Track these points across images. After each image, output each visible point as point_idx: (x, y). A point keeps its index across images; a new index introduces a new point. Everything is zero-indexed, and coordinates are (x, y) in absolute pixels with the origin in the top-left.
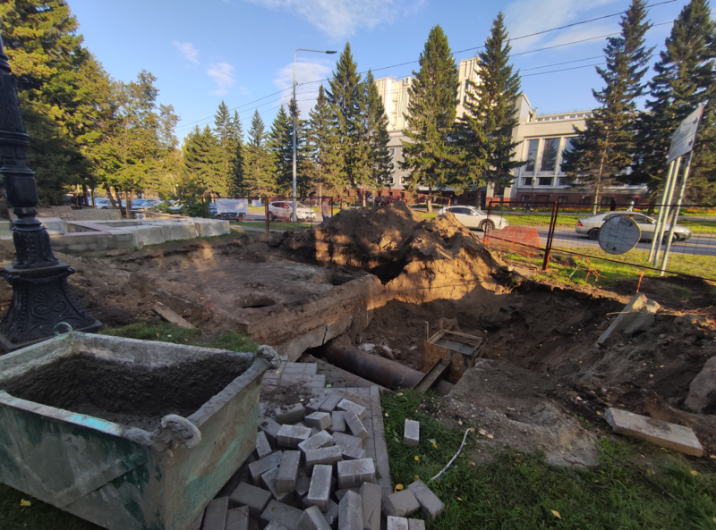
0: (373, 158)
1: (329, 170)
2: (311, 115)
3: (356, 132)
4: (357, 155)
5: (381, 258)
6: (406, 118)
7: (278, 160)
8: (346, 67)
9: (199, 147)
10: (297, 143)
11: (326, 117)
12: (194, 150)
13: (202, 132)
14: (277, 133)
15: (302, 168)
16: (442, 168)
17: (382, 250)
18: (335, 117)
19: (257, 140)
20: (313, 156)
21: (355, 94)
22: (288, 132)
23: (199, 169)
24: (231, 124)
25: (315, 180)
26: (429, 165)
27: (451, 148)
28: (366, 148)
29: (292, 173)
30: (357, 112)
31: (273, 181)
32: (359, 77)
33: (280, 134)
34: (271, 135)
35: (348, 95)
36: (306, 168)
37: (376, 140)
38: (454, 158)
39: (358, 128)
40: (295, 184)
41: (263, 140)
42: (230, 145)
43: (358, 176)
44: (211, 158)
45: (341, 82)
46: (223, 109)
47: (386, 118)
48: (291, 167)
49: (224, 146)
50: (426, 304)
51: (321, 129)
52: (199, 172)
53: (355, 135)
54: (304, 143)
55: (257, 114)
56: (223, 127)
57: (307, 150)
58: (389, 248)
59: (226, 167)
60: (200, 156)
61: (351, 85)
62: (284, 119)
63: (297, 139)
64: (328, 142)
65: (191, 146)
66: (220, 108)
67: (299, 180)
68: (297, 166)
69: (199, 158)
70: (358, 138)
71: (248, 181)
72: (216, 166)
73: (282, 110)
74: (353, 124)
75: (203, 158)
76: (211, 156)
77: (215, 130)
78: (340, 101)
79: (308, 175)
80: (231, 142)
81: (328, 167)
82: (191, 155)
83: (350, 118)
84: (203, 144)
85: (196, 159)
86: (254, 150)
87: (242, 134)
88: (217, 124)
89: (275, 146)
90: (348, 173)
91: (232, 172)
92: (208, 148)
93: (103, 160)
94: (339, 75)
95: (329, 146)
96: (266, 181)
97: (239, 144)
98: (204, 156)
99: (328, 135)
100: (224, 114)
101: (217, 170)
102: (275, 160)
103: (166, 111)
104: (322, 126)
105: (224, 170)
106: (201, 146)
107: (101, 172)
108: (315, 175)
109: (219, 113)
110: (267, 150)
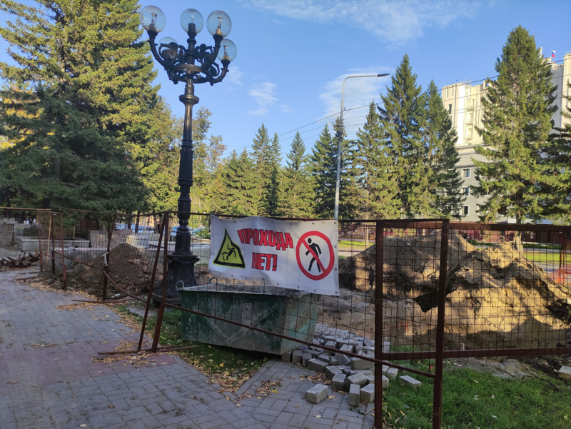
0: (436, 182)
1: (378, 197)
2: (358, 135)
3: (414, 152)
4: (414, 179)
5: (424, 287)
6: (480, 132)
7: (318, 185)
8: (403, 79)
9: (234, 172)
10: (341, 167)
11: (376, 136)
12: (228, 176)
13: (238, 157)
14: (318, 155)
15: (346, 195)
16: (535, 193)
17: (426, 279)
18: (388, 135)
19: (296, 164)
20: (360, 181)
21: (414, 109)
22: (331, 155)
23: (230, 195)
24: (269, 148)
25: (361, 209)
26: (514, 190)
27: (546, 167)
28: (426, 170)
29: (334, 200)
30: (416, 129)
31: (310, 209)
32: (419, 90)
33: (322, 157)
34: (312, 158)
35: (405, 111)
36: (351, 194)
37: (441, 160)
38: (551, 180)
39: (417, 148)
40: (337, 212)
41: (303, 164)
42: (266, 169)
43: (416, 204)
44: (244, 184)
45: (397, 96)
46: (263, 132)
47: (454, 133)
48: (334, 194)
49: (260, 171)
50: (471, 335)
51: (370, 150)
52: (231, 198)
53: (412, 155)
54: (349, 166)
55: (298, 136)
56: (260, 151)
57: (352, 174)
58: (433, 277)
59: (258, 193)
60: (234, 181)
61: (408, 98)
62: (328, 140)
63: (342, 161)
64: (378, 164)
65: (226, 172)
66: (260, 131)
67: (342, 208)
68: (340, 192)
69: (232, 184)
70: (417, 158)
71: (282, 209)
72: (249, 192)
73: (326, 131)
74: (410, 142)
75: (237, 183)
76: (245, 181)
77: (252, 154)
78: (395, 117)
79: (353, 203)
80: (267, 166)
81: (377, 193)
82: (225, 180)
83: (406, 136)
84: (239, 169)
85: (229, 186)
86: (292, 175)
87: (279, 157)
88: (255, 147)
89: (315, 171)
90: (402, 200)
91: (265, 199)
92: (242, 173)
93: (158, 188)
94: (394, 89)
95: (379, 170)
96: (303, 210)
97: (275, 169)
98: (237, 181)
99: (378, 156)
100: (263, 137)
101: (250, 197)
102: (315, 186)
103: (215, 141)
104: (371, 147)
105: (256, 196)
106: (236, 172)
107: (154, 199)
108: (361, 202)
109: (257, 136)
110: (306, 175)
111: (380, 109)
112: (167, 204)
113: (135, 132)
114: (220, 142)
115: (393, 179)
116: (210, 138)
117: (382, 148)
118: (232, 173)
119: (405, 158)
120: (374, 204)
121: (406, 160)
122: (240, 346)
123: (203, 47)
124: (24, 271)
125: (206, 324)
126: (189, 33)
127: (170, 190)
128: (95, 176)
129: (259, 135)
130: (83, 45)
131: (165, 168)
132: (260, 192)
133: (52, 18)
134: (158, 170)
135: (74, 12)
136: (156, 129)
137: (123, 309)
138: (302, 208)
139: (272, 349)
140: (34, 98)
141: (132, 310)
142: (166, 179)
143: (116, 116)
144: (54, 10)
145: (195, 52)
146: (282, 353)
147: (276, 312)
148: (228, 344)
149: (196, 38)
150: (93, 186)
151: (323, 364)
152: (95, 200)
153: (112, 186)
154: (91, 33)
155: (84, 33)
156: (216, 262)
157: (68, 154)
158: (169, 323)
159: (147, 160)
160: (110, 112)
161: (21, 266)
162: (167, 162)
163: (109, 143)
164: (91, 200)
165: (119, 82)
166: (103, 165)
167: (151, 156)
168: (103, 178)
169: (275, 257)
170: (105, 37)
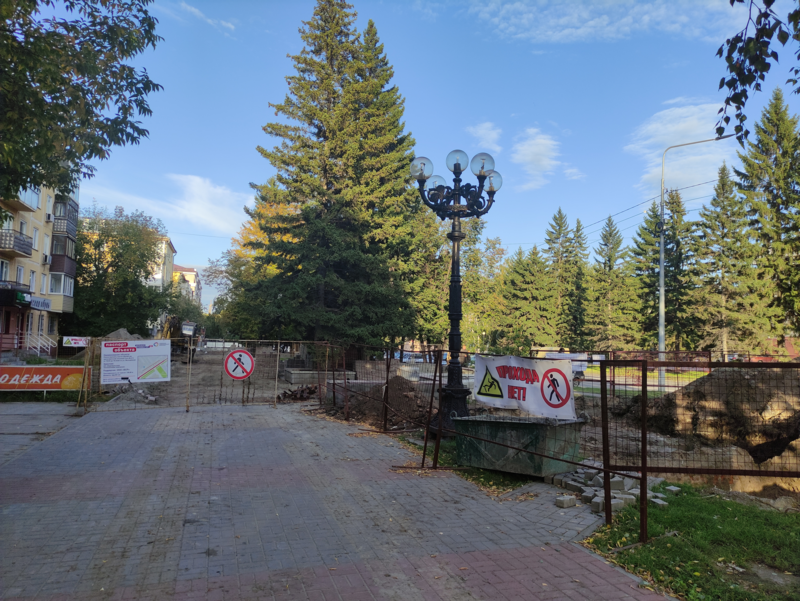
1: (742, 304)
2: (703, 214)
5: (764, 432)
7: (646, 290)
8: (775, 127)
9: (520, 278)
11: (733, 214)
12: (513, 283)
13: (526, 257)
14: (645, 247)
17: (766, 422)
19: (609, 263)
23: (517, 309)
24: (570, 240)
25: (714, 324)
31: (635, 326)
33: (649, 249)
34: (634, 251)
35: (780, 173)
41: (620, 261)
42: (566, 270)
44: (536, 293)
45: (766, 152)
46: (559, 219)
49: (557, 273)
51: (724, 236)
52: (518, 313)
55: (610, 223)
56: (557, 245)
59: (557, 304)
60: (522, 290)
63: (680, 254)
64: (738, 256)
65: (510, 278)
66: (555, 219)
69: (519, 293)
71: (591, 326)
72: (542, 304)
73: (655, 211)
75: (525, 293)
76: (537, 289)
77: (545, 251)
78: (765, 183)
79: (699, 316)
80: (567, 266)
81: (739, 299)
82: (509, 290)
83: (786, 209)
84: (527, 273)
85: (515, 296)
86: (603, 278)
87: (585, 252)
88: (549, 241)
89: (640, 269)
90: (785, 309)
91: (567, 311)
92: (532, 278)
93: (425, 308)
94: (760, 141)
95: (740, 263)
96: (623, 326)
97: (580, 269)
98: (526, 290)
99: (738, 244)
100: (560, 227)
101: (544, 310)
102: (640, 291)
103: (492, 245)
104: (726, 231)
105: (554, 309)
106: (523, 277)
107: (421, 322)
108: (712, 315)
109: (552, 226)
110: (626, 276)
111: (738, 173)
112: (435, 326)
113: (398, 244)
114: (497, 246)
115: (767, 278)
116: (485, 241)
117: (745, 230)
118: (518, 279)
119: (786, 243)
120: (735, 315)
121: (788, 247)
122: (508, 469)
123: (468, 186)
124: (305, 403)
125: (477, 450)
126: (455, 173)
127: (439, 309)
128: (359, 300)
129: (554, 224)
130: (345, 160)
131: (432, 281)
132: (559, 302)
133: (314, 134)
134: (424, 286)
135: (336, 128)
136: (420, 238)
137: (403, 439)
138: (621, 324)
139: (535, 472)
140: (298, 221)
141: (411, 440)
142: (433, 297)
143: (379, 231)
144: (316, 126)
145: (462, 190)
146: (543, 475)
147: (537, 438)
148: (498, 468)
149: (461, 177)
150: (358, 311)
151: (579, 485)
152: (360, 326)
153: (377, 310)
154: (352, 147)
155: (346, 147)
156: (479, 393)
157: (334, 279)
158: (445, 451)
159: (410, 276)
160: (372, 227)
161: (302, 399)
162: (435, 274)
163: (373, 263)
164: (356, 326)
165: (381, 195)
166: (368, 288)
167: (417, 269)
168: (367, 302)
169: (524, 389)
170: (366, 146)
